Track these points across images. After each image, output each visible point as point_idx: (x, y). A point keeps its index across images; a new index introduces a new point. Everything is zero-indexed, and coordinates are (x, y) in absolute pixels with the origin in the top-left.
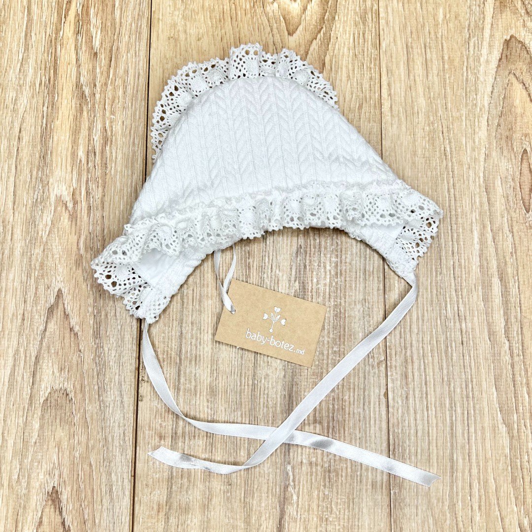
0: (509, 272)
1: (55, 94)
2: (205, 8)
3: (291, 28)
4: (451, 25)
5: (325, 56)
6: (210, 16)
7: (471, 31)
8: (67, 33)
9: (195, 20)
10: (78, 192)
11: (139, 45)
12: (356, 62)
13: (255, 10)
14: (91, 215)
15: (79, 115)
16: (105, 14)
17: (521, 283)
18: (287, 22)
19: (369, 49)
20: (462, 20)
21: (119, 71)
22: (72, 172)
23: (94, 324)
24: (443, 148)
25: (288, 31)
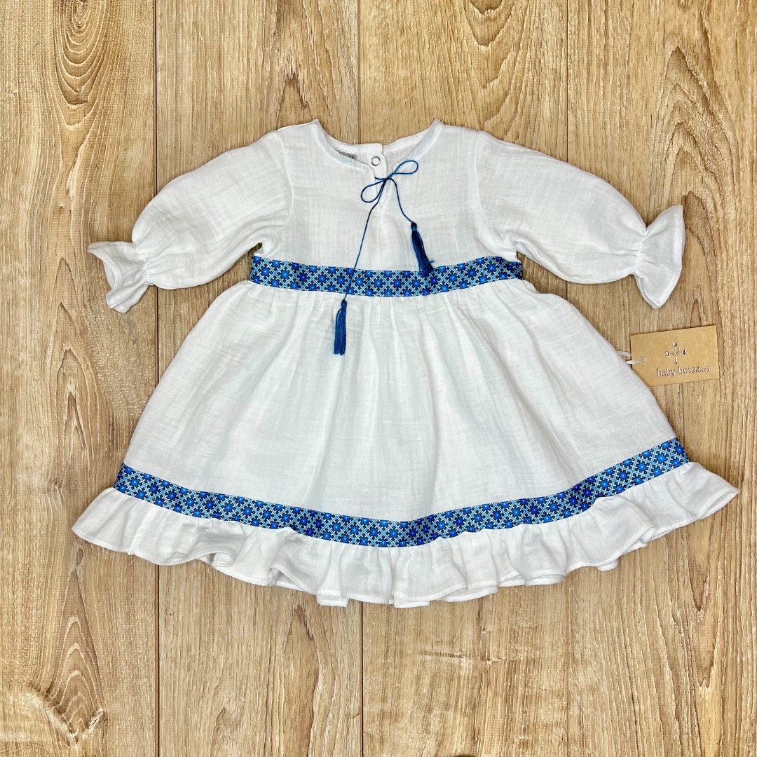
0: (676, 410)
4: (634, 183)
7: (652, 188)
17: (686, 419)
20: (645, 178)
24: (622, 300)
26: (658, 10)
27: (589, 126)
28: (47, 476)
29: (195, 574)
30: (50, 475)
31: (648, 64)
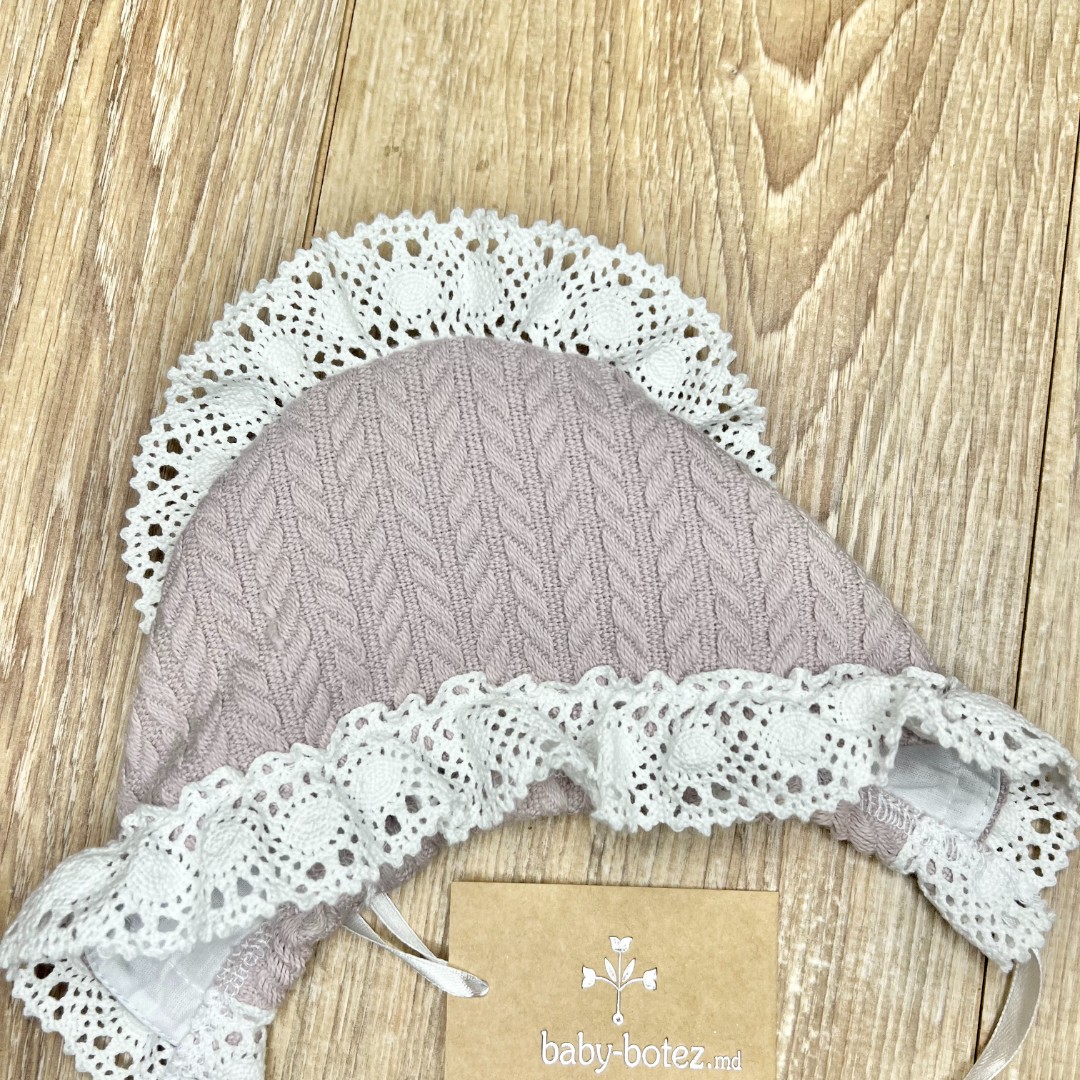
1: (12, 284)
2: (515, 70)
3: (782, 164)
5: (879, 273)
6: (527, 95)
8: (77, 97)
9: (477, 103)
10: (35, 611)
11: (294, 161)
12: (980, 306)
13: (674, 94)
14: (66, 689)
15: (75, 361)
16: (202, 49)
18: (772, 144)
19: (1030, 267)
21: (218, 238)
22: (28, 541)
23: (21, 1049)
25: (768, 172)
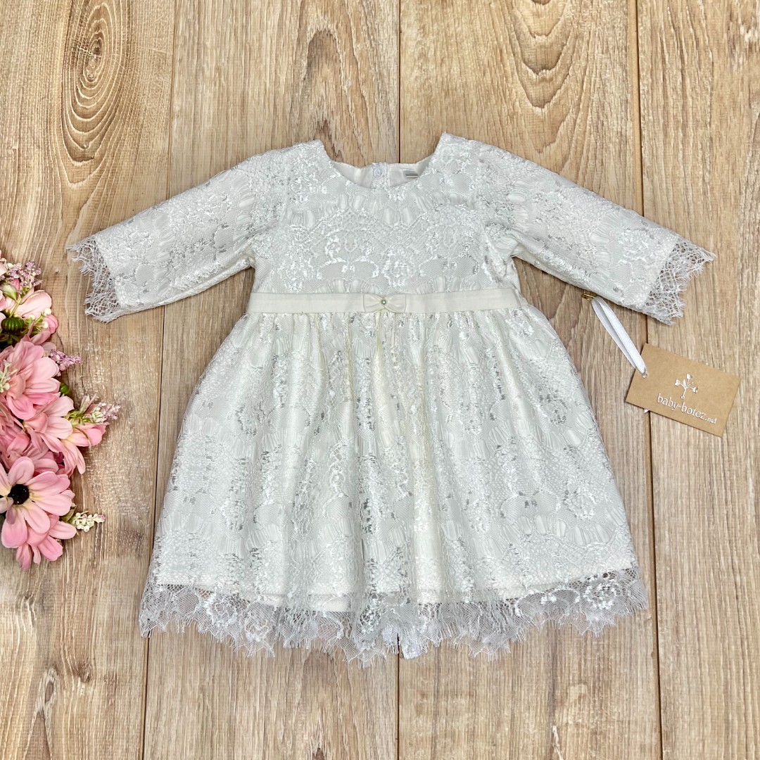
26: (741, 68)
27: (668, 192)
28: (17, 590)
29: (191, 706)
30: (20, 587)
31: (732, 126)
